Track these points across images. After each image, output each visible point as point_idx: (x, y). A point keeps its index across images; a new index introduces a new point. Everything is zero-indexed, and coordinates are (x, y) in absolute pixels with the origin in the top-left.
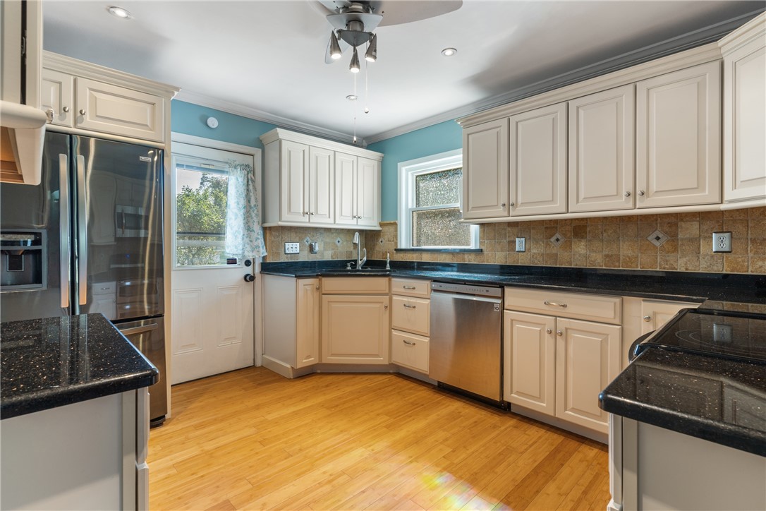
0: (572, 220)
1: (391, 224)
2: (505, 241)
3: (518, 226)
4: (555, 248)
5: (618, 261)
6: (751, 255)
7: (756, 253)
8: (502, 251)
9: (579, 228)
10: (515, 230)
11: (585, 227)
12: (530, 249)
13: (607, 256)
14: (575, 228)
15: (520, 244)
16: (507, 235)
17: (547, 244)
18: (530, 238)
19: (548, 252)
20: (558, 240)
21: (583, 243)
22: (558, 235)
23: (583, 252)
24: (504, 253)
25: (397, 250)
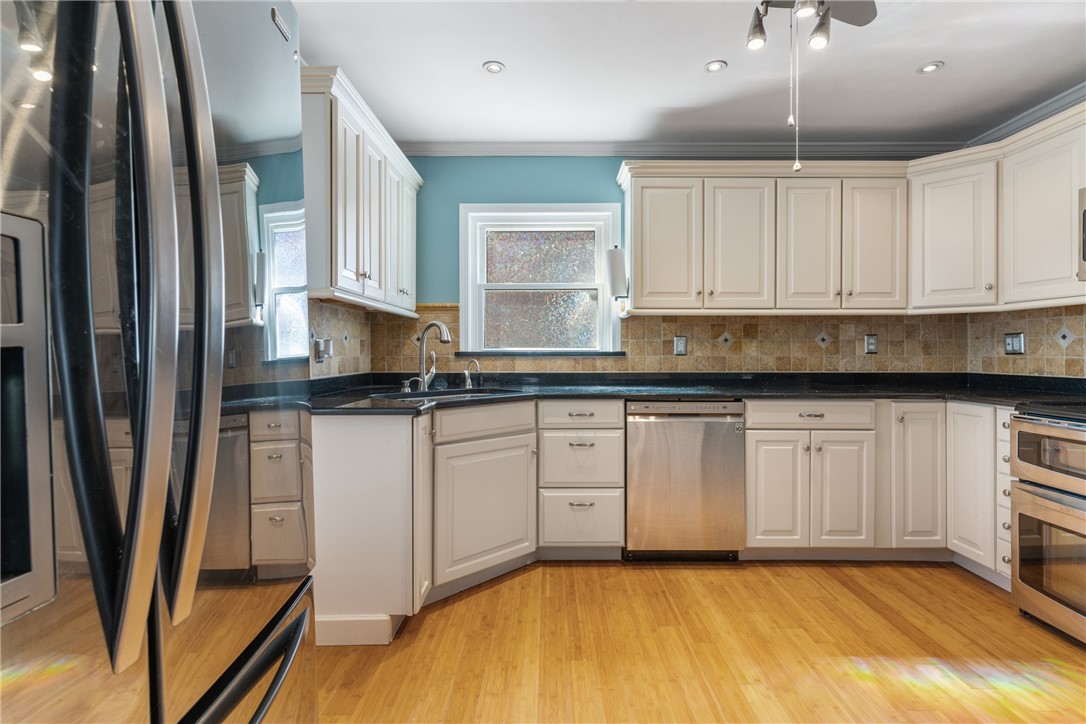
0: (742, 317)
1: (444, 309)
2: (659, 341)
3: (676, 322)
4: (724, 351)
5: (789, 364)
6: (890, 356)
7: (893, 354)
8: (655, 354)
9: (750, 327)
10: (673, 326)
11: (756, 326)
12: (692, 352)
13: (779, 359)
14: (745, 327)
15: (679, 345)
16: (662, 333)
17: (714, 346)
18: (692, 337)
19: (715, 355)
20: (726, 340)
21: (754, 345)
22: (726, 335)
23: (754, 354)
24: (657, 357)
25: (458, 355)
